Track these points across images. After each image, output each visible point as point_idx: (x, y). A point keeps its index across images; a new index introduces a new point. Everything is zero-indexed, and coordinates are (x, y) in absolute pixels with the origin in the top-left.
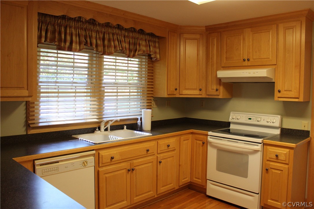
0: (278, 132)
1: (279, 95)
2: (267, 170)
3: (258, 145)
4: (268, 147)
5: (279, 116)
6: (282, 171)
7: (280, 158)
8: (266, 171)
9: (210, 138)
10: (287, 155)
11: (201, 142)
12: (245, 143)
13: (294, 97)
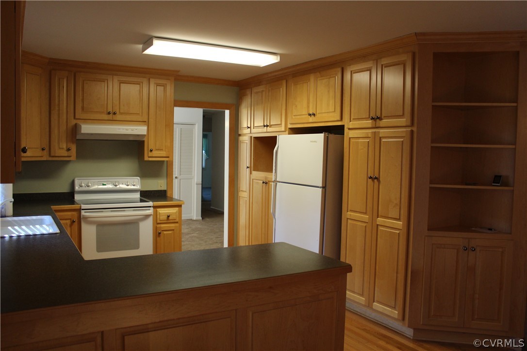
0: (137, 196)
1: (150, 154)
2: (160, 233)
3: (149, 210)
4: (158, 209)
5: (138, 178)
6: (173, 230)
7: (170, 218)
8: (157, 234)
9: (85, 212)
10: (177, 213)
11: (68, 222)
12: (134, 210)
13: (165, 156)
